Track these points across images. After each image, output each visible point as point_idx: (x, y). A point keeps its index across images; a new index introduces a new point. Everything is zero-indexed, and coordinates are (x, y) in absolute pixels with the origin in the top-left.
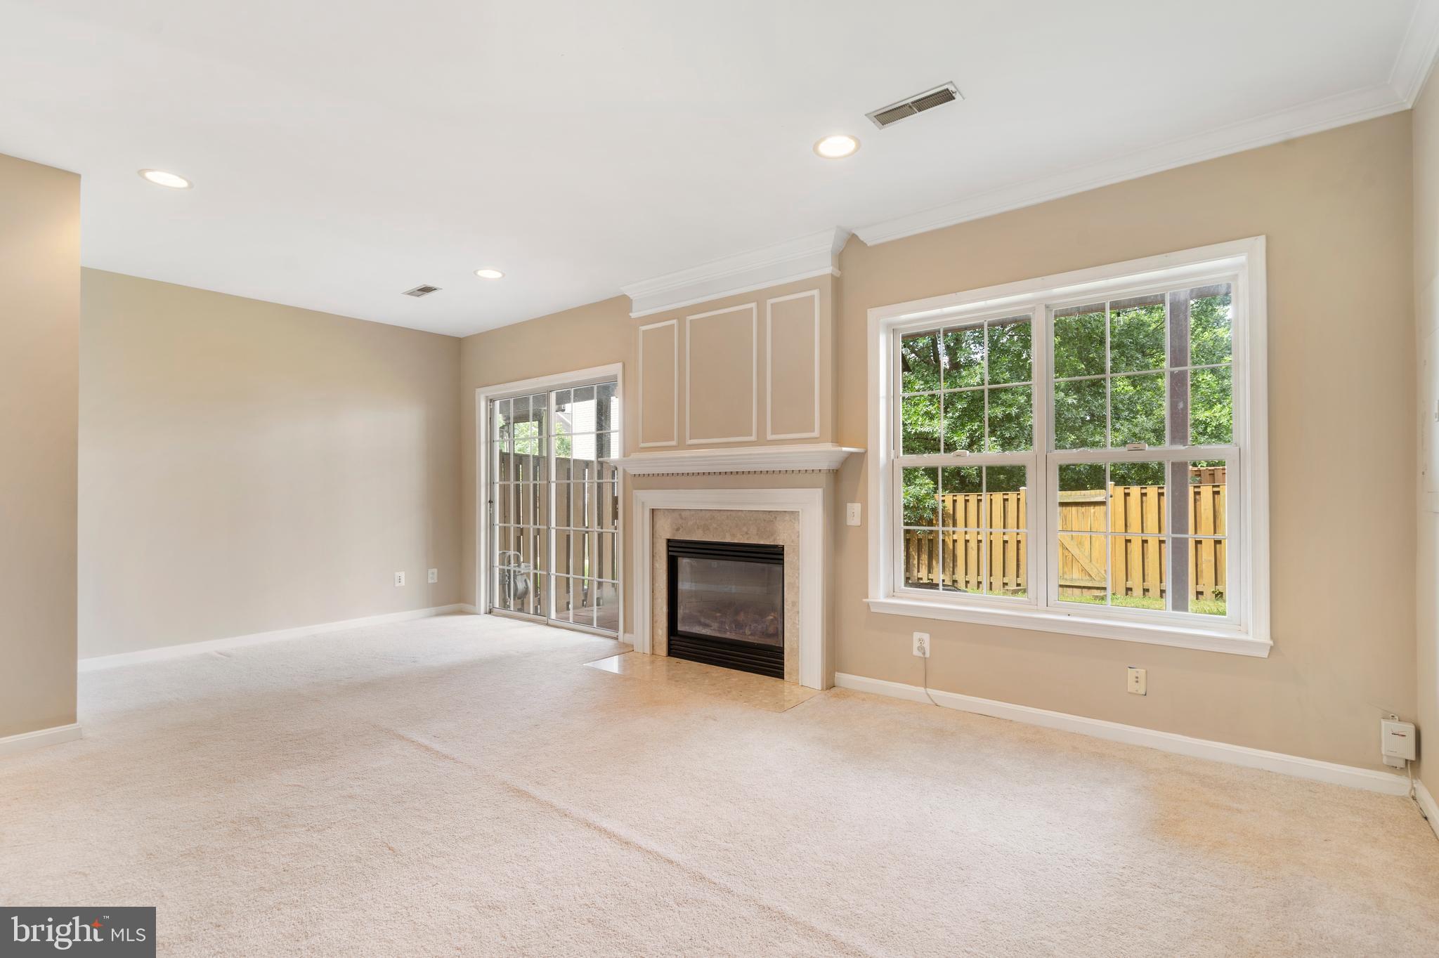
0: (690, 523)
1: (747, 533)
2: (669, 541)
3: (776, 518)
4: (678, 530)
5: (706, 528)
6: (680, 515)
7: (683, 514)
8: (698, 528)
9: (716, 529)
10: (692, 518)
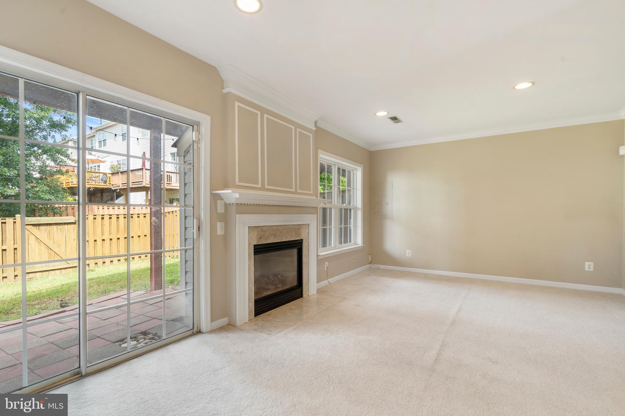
0: (267, 233)
1: (291, 236)
2: (255, 246)
3: (301, 227)
4: (261, 238)
5: (275, 236)
6: (262, 229)
7: (264, 229)
8: (271, 236)
9: (279, 235)
10: (268, 230)
